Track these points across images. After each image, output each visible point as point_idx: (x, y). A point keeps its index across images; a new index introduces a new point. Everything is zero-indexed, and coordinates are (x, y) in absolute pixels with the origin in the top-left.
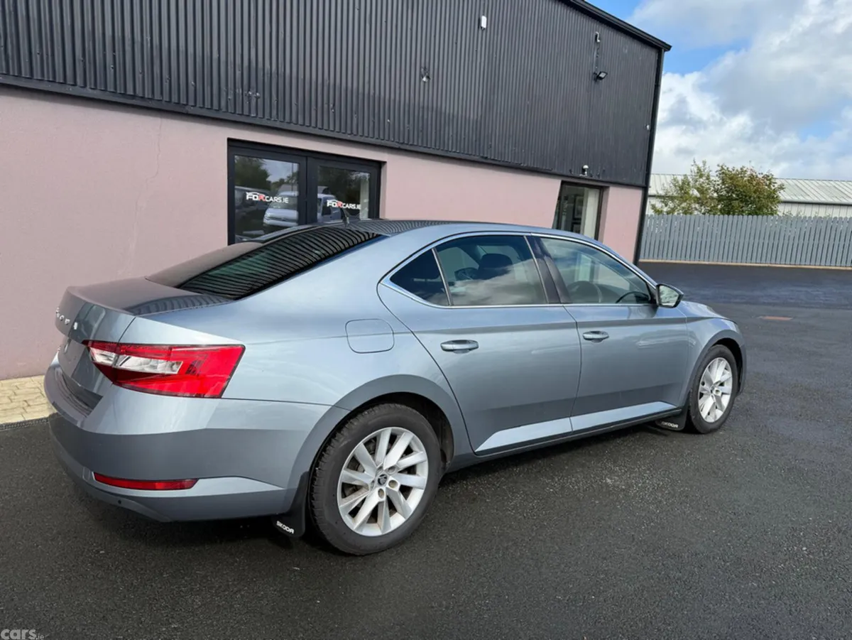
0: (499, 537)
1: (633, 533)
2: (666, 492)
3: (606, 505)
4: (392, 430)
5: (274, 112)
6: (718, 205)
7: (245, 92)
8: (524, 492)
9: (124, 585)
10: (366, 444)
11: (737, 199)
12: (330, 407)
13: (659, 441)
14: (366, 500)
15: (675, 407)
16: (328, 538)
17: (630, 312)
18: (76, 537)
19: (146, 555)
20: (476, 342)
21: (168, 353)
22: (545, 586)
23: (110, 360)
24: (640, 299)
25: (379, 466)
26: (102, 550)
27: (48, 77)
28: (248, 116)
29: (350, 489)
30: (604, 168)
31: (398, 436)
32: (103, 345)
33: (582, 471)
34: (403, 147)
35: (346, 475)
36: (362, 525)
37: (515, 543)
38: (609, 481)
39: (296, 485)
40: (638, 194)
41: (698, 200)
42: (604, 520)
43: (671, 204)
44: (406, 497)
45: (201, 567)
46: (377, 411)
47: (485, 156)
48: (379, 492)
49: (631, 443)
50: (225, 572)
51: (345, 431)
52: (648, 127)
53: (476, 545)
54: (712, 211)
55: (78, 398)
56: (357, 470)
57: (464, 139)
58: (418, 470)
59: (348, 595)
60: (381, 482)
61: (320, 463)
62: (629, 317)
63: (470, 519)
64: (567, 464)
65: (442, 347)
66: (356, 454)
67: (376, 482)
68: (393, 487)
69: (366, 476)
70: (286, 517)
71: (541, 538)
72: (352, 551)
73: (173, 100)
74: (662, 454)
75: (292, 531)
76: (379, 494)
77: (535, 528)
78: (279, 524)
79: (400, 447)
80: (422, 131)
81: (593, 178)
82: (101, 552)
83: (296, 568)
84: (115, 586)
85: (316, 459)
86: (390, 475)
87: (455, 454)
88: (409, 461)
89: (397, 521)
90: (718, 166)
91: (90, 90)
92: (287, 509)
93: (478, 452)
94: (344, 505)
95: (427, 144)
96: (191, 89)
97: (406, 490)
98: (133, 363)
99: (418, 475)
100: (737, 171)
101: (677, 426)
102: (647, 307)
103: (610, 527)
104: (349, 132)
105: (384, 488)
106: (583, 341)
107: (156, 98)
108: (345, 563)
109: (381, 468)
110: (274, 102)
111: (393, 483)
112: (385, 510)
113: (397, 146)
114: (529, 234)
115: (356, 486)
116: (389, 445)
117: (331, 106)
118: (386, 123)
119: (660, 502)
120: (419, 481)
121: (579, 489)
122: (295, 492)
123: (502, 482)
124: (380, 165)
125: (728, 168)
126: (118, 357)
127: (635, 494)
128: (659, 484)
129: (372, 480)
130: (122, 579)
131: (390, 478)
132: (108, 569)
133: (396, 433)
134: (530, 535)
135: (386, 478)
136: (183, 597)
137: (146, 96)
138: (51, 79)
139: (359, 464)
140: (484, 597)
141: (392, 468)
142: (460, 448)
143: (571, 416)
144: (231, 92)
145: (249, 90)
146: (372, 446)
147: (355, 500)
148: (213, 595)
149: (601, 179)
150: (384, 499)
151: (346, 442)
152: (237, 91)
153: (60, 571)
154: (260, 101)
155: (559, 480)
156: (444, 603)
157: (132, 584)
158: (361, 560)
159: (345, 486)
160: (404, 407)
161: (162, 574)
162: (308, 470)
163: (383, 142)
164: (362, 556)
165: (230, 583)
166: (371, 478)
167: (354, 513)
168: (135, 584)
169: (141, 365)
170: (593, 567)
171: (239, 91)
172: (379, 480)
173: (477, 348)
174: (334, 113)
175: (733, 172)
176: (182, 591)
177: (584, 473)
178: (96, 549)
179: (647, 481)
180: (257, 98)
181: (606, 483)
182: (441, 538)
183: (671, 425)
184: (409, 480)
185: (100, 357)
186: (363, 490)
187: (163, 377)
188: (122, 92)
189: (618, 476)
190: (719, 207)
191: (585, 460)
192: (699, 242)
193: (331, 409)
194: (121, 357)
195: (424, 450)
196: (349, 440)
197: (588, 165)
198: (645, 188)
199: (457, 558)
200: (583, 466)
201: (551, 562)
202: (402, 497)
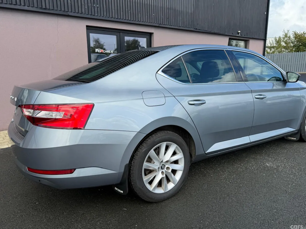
0: (220, 192)
1: (286, 189)
2: (297, 169)
3: (269, 176)
4: (167, 143)
5: (105, 14)
6: (293, 49)
7: (92, 5)
8: (228, 171)
9: (46, 219)
10: (155, 150)
11: (302, 45)
12: (137, 132)
13: (287, 146)
14: (156, 177)
15: (295, 130)
16: (139, 195)
17: (274, 86)
18: (26, 197)
19: (56, 204)
20: (205, 100)
21: (57, 108)
22: (247, 217)
23: (31, 114)
24: (278, 80)
25: (161, 160)
26: (37, 202)
27: (9, 2)
28: (94, 15)
29: (149, 171)
30: (247, 32)
31: (169, 146)
32: (28, 107)
33: (254, 161)
34: (161, 26)
35: (146, 165)
36: (155, 188)
37: (228, 195)
38: (267, 164)
39: (123, 170)
40: (262, 43)
41: (285, 47)
42: (270, 183)
43: (273, 50)
44: (174, 174)
45: (81, 209)
46: (159, 135)
47: (196, 28)
48: (162, 172)
49: (274, 147)
50: (92, 212)
51: (144, 144)
52: (265, 13)
53: (209, 197)
54: (291, 51)
55: (20, 133)
56: (151, 162)
57: (187, 21)
58: (179, 162)
59: (150, 222)
60: (163, 168)
61: (133, 159)
62: (273, 87)
63: (205, 184)
64: (246, 158)
65: (188, 103)
66: (150, 155)
67: (160, 168)
68: (168, 170)
69: (155, 165)
70: (119, 185)
71: (240, 192)
72: (151, 201)
73: (62, 10)
74: (290, 152)
75: (122, 192)
76: (162, 174)
77: (237, 188)
78: (116, 189)
79: (170, 151)
80: (168, 18)
81: (242, 36)
82: (37, 203)
83: (125, 209)
84: (42, 219)
85: (131, 158)
86: (166, 164)
87: (196, 155)
88: (175, 158)
89: (171, 186)
90: (293, 32)
91: (27, 7)
92: (119, 182)
93: (207, 153)
94: (146, 179)
95: (171, 24)
96: (69, 4)
97: (174, 172)
98: (42, 114)
99: (179, 164)
100: (301, 33)
101: (295, 139)
102: (282, 83)
103: (273, 186)
104: (137, 20)
105: (164, 171)
106: (255, 100)
107: (55, 9)
108: (148, 206)
109: (162, 161)
110: (105, 9)
111: (168, 168)
112: (165, 181)
113: (158, 25)
114: (226, 49)
115: (150, 170)
116: (165, 151)
117: (129, 9)
118: (153, 16)
119: (295, 173)
120: (180, 167)
121: (254, 169)
122: (122, 174)
123: (216, 167)
124: (151, 34)
125: (297, 33)
126: (34, 112)
127: (282, 170)
128: (292, 165)
129: (158, 167)
130: (45, 215)
131: (167, 166)
132: (39, 211)
133: (169, 145)
134: (235, 191)
135: (164, 166)
136: (72, 224)
137: (51, 9)
138: (10, 3)
139: (152, 160)
140: (217, 222)
141: (167, 162)
142: (199, 151)
143: (249, 135)
144: (86, 5)
145: (94, 4)
146: (158, 151)
147: (150, 176)
148: (87, 223)
149: (246, 37)
150: (164, 176)
151: (145, 149)
152: (89, 5)
153: (18, 212)
154: (99, 9)
155: (244, 165)
156: (198, 225)
157: (50, 218)
158: (155, 205)
159: (146, 170)
160: (171, 132)
161: (63, 213)
162: (128, 163)
163: (152, 24)
164: (155, 203)
165: (95, 217)
166: (157, 166)
167: (151, 183)
168: (51, 218)
169: (46, 115)
170: (269, 206)
171: (90, 5)
172: (161, 167)
173: (205, 103)
174: (130, 12)
175: (300, 34)
176: (72, 221)
177: (255, 162)
178: (35, 202)
179: (286, 164)
180: (98, 7)
181: (267, 166)
182: (192, 193)
183: (293, 138)
184: (175, 167)
185: (27, 112)
186: (154, 172)
187: (56, 120)
188: (41, 7)
189: (271, 162)
190: (294, 49)
191: (254, 156)
192: (286, 64)
193: (137, 133)
194: (35, 111)
195: (182, 153)
196: (147, 148)
197: (240, 31)
198: (265, 40)
199: (201, 203)
200: (254, 158)
201: (247, 204)
202: (172, 175)
